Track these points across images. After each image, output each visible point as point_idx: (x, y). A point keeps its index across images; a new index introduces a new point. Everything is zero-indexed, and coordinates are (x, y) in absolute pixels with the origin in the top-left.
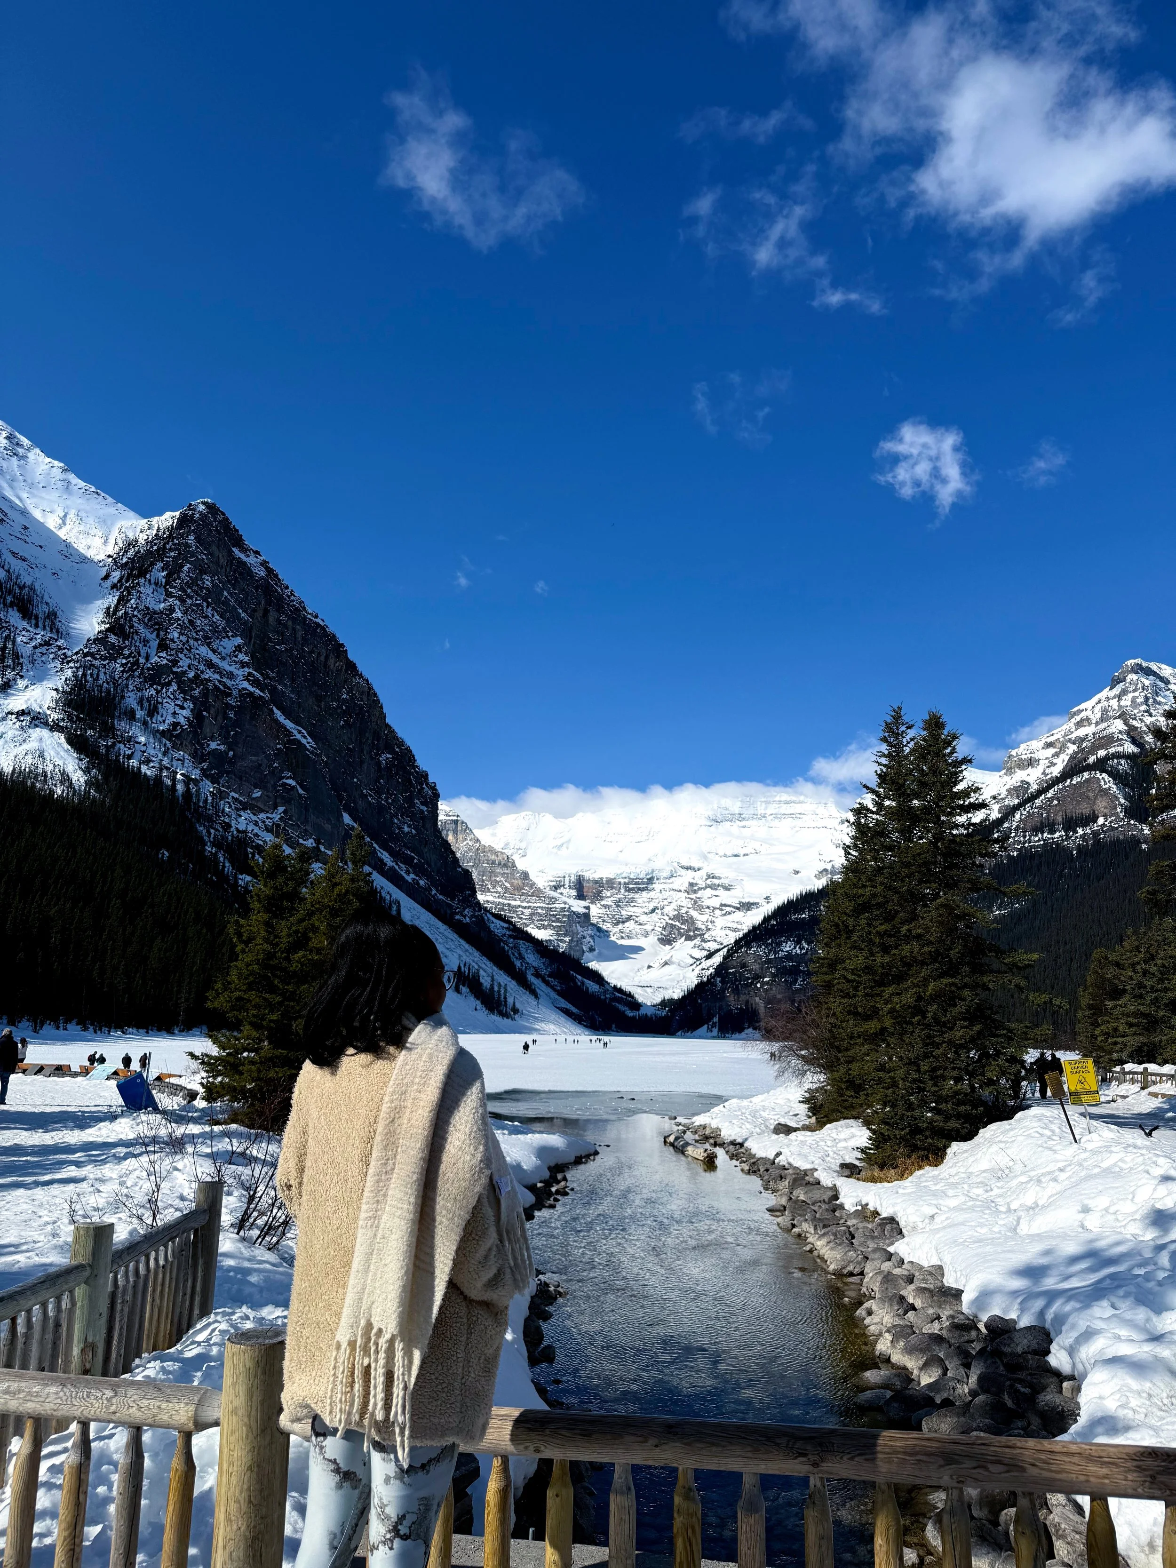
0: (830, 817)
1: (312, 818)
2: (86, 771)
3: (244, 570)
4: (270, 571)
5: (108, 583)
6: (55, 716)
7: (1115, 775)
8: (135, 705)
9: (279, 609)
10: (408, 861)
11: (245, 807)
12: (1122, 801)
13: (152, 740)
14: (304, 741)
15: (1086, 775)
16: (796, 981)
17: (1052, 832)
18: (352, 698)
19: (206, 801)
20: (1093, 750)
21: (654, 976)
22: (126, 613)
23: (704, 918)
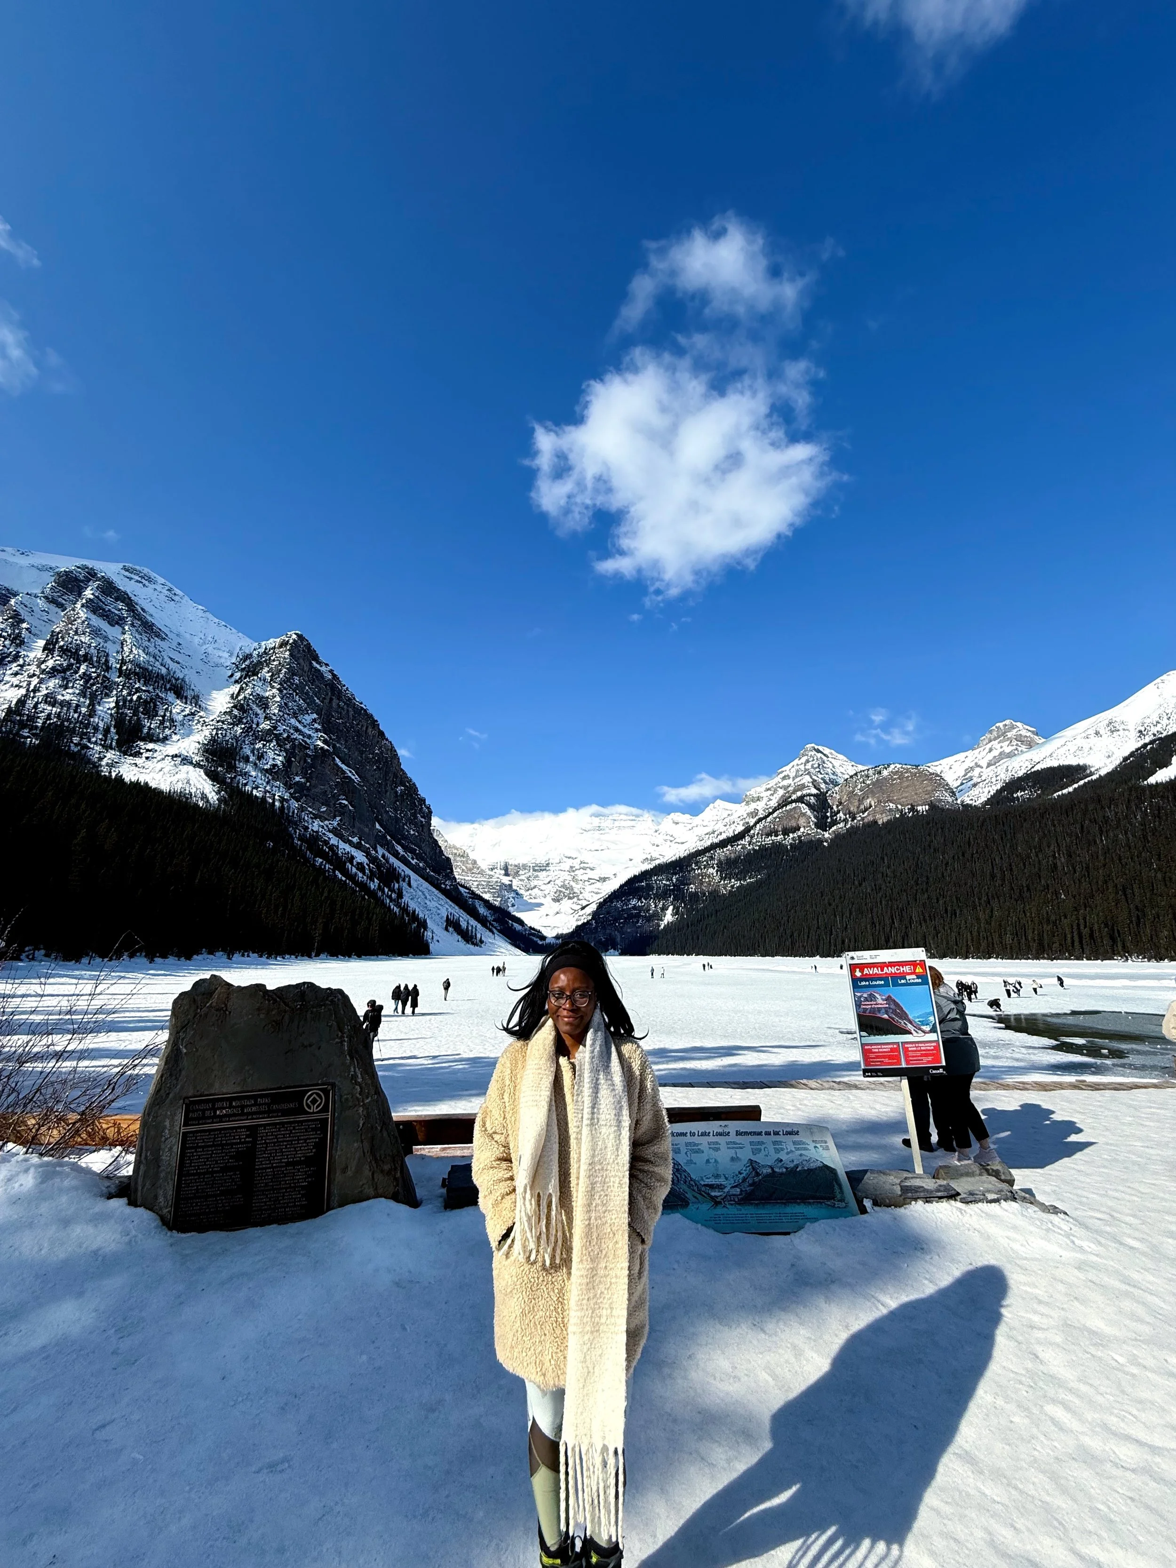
0: (649, 828)
1: (357, 824)
2: (218, 793)
3: (319, 674)
4: (334, 676)
5: (233, 679)
6: (196, 758)
7: (808, 805)
8: (249, 753)
9: (339, 698)
10: (412, 851)
11: (316, 817)
12: (813, 819)
13: (260, 775)
14: (353, 777)
15: (794, 805)
16: (638, 922)
17: (776, 836)
18: (382, 753)
19: (293, 812)
20: (794, 792)
21: (552, 921)
22: (245, 697)
23: (579, 886)
